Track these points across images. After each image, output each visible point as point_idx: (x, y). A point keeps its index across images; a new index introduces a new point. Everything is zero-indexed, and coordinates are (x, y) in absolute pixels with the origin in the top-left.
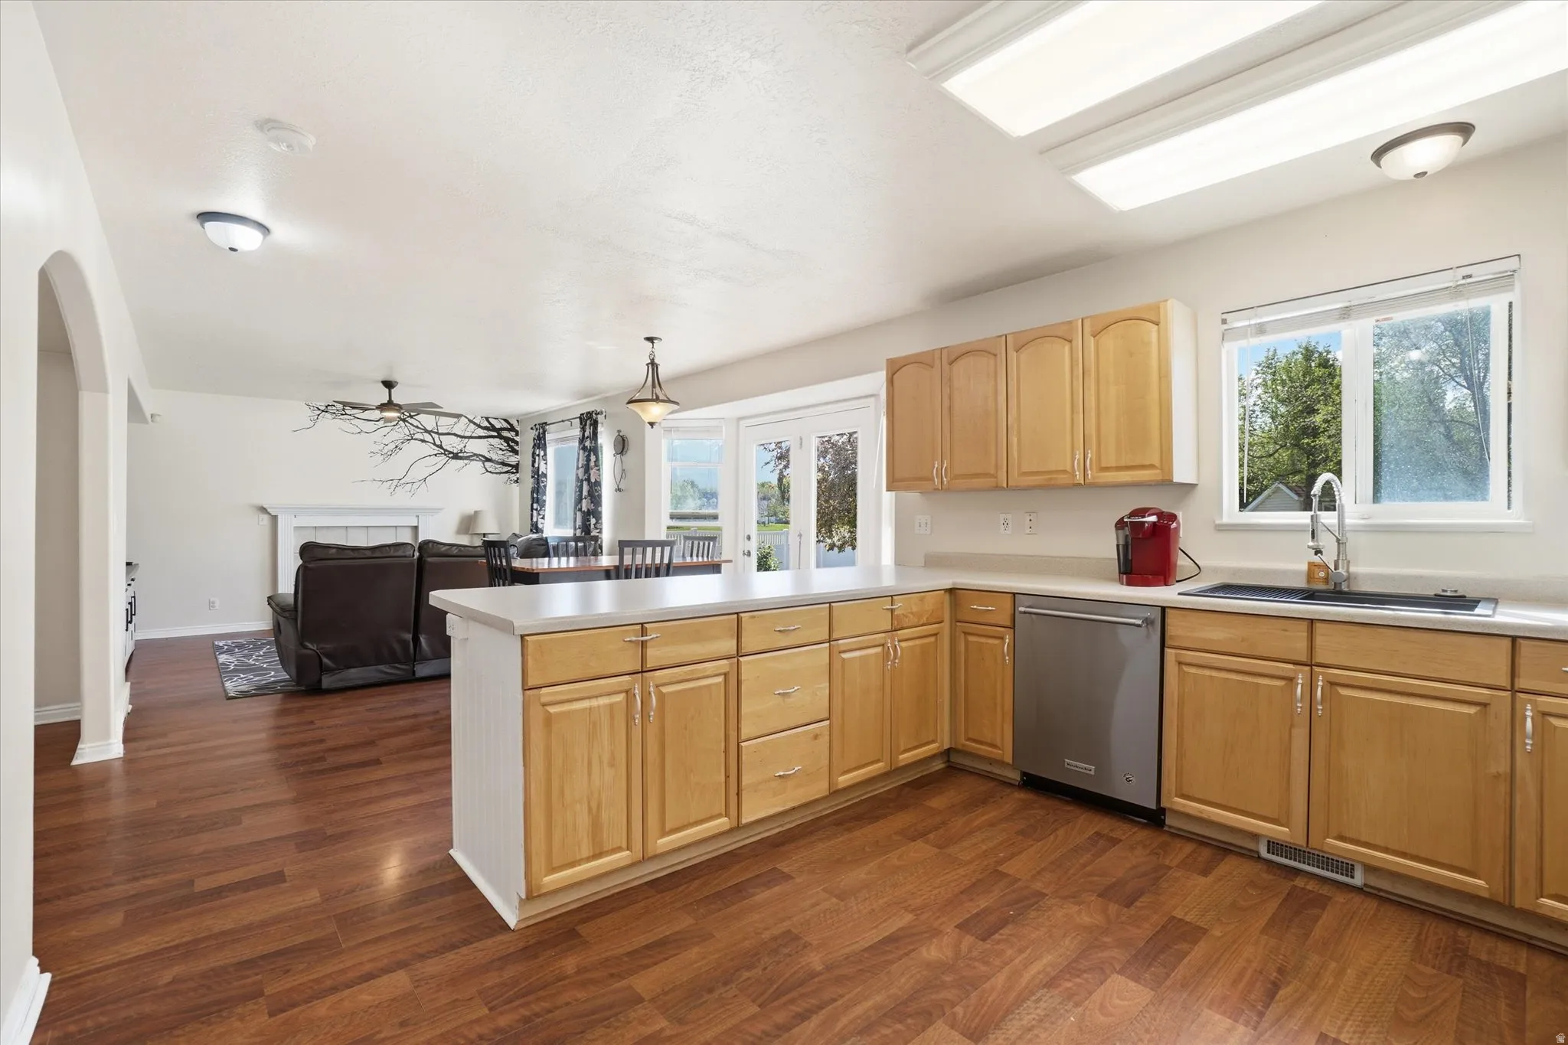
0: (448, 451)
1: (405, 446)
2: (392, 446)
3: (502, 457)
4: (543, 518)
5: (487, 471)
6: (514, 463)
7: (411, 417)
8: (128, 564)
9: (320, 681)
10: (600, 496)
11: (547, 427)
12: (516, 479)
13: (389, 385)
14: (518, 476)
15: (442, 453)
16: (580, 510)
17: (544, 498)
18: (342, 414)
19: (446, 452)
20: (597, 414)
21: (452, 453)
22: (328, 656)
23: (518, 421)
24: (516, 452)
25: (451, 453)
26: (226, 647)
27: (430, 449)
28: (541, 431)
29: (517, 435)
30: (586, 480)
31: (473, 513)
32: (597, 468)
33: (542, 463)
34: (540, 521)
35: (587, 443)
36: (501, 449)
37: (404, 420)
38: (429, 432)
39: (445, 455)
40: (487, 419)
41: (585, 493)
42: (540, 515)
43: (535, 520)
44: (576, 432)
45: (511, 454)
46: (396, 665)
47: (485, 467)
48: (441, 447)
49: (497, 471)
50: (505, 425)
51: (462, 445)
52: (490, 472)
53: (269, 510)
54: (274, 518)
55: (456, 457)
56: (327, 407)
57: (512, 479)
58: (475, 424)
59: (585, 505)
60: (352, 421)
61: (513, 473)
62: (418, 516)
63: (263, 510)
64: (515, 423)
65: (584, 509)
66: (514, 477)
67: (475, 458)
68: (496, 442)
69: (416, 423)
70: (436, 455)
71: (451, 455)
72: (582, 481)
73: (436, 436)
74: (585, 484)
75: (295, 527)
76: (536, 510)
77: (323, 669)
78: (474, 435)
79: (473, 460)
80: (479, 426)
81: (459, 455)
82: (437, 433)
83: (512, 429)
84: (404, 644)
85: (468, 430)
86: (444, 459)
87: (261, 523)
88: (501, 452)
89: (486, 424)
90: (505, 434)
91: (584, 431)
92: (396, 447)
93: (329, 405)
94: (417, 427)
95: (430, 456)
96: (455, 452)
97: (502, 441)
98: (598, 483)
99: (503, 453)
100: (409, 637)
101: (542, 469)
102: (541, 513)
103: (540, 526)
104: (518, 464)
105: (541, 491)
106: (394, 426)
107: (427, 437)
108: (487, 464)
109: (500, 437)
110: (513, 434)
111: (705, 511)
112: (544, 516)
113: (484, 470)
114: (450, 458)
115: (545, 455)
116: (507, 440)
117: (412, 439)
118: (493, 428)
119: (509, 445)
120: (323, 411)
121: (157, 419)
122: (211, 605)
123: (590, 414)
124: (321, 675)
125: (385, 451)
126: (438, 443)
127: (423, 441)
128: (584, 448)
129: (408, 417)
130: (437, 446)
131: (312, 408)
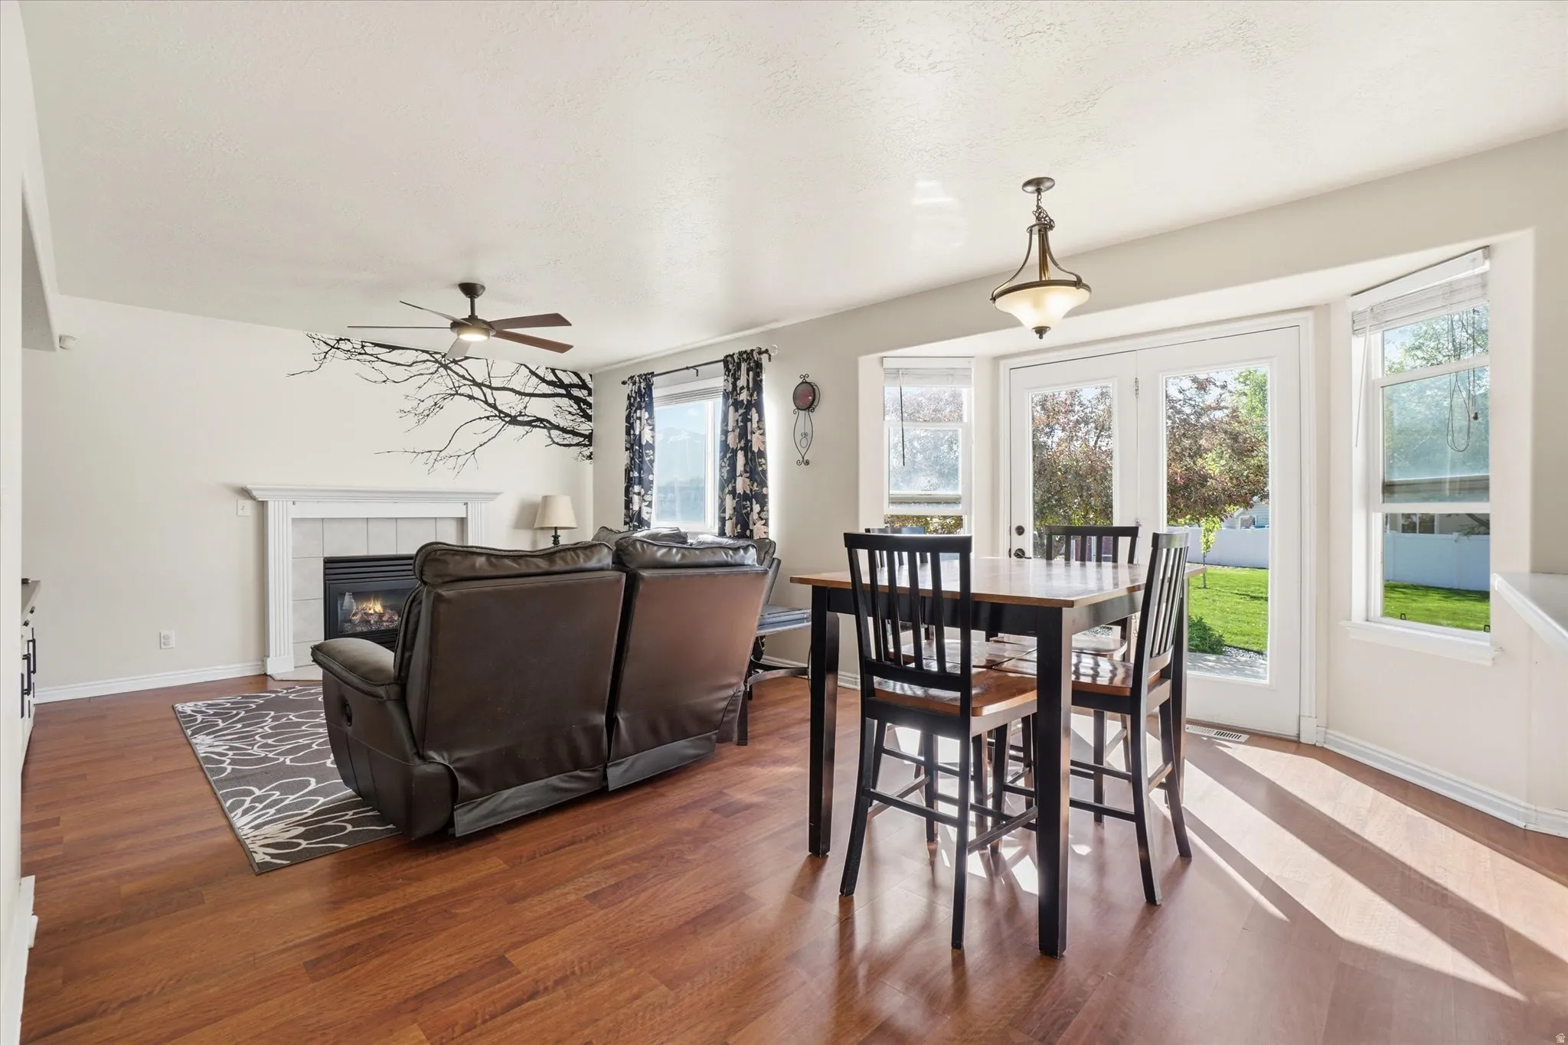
0: (503, 413)
1: (447, 404)
2: (430, 403)
3: (571, 423)
4: (650, 505)
5: (554, 442)
6: (587, 433)
7: (455, 362)
8: (25, 582)
9: (450, 823)
10: (764, 472)
11: (654, 379)
12: (588, 454)
13: (470, 290)
14: (591, 449)
15: (496, 416)
16: (733, 492)
17: (651, 477)
18: (360, 354)
19: (502, 415)
20: (760, 353)
21: (509, 416)
22: (467, 772)
23: (591, 376)
24: (589, 418)
25: (507, 415)
26: (199, 717)
27: (479, 409)
28: (643, 385)
29: (590, 394)
30: (741, 449)
31: (541, 498)
32: (762, 431)
33: (647, 429)
34: (645, 510)
35: (744, 396)
36: (570, 413)
37: (446, 367)
38: (480, 385)
39: (500, 418)
40: (553, 371)
41: (740, 467)
42: (644, 501)
43: (636, 508)
44: (720, 382)
45: (583, 420)
46: (579, 773)
47: (550, 437)
48: (494, 406)
49: (566, 442)
50: (576, 380)
51: (521, 406)
52: (558, 444)
53: (255, 493)
54: (262, 505)
55: (514, 421)
56: (338, 341)
57: (584, 453)
58: (537, 376)
59: (741, 484)
60: (374, 364)
61: (585, 445)
62: (466, 504)
63: (245, 493)
64: (588, 379)
65: (740, 490)
66: (586, 451)
67: (538, 423)
68: (565, 402)
69: (462, 372)
70: (488, 418)
71: (507, 419)
72: (735, 452)
73: (488, 391)
74: (740, 455)
75: (294, 520)
76: (639, 494)
77: (455, 796)
78: (536, 392)
79: (536, 426)
80: (543, 380)
81: (519, 418)
82: (489, 387)
83: (583, 386)
84: (592, 731)
85: (528, 384)
86: (498, 423)
87: (240, 513)
88: (570, 417)
89: (551, 377)
90: (576, 392)
91: (736, 379)
92: (436, 404)
93: (341, 339)
94: (463, 377)
95: (480, 418)
96: (513, 414)
97: (572, 402)
98: (762, 454)
99: (573, 418)
100: (601, 719)
101: (646, 437)
102: (647, 498)
103: (645, 516)
104: (591, 434)
105: (645, 468)
106: (432, 374)
107: (476, 392)
108: (552, 432)
109: (569, 396)
110: (585, 392)
111: (943, 492)
112: (650, 502)
113: (549, 441)
114: (507, 422)
115: (651, 417)
116: (578, 400)
117: (457, 394)
118: (560, 384)
119: (580, 408)
120: (333, 347)
121: (69, 343)
122: (163, 641)
123: (747, 356)
124: (453, 810)
125: (420, 410)
126: (491, 401)
127: (471, 397)
128: (737, 405)
129: (451, 362)
130: (490, 405)
131: (317, 341)
